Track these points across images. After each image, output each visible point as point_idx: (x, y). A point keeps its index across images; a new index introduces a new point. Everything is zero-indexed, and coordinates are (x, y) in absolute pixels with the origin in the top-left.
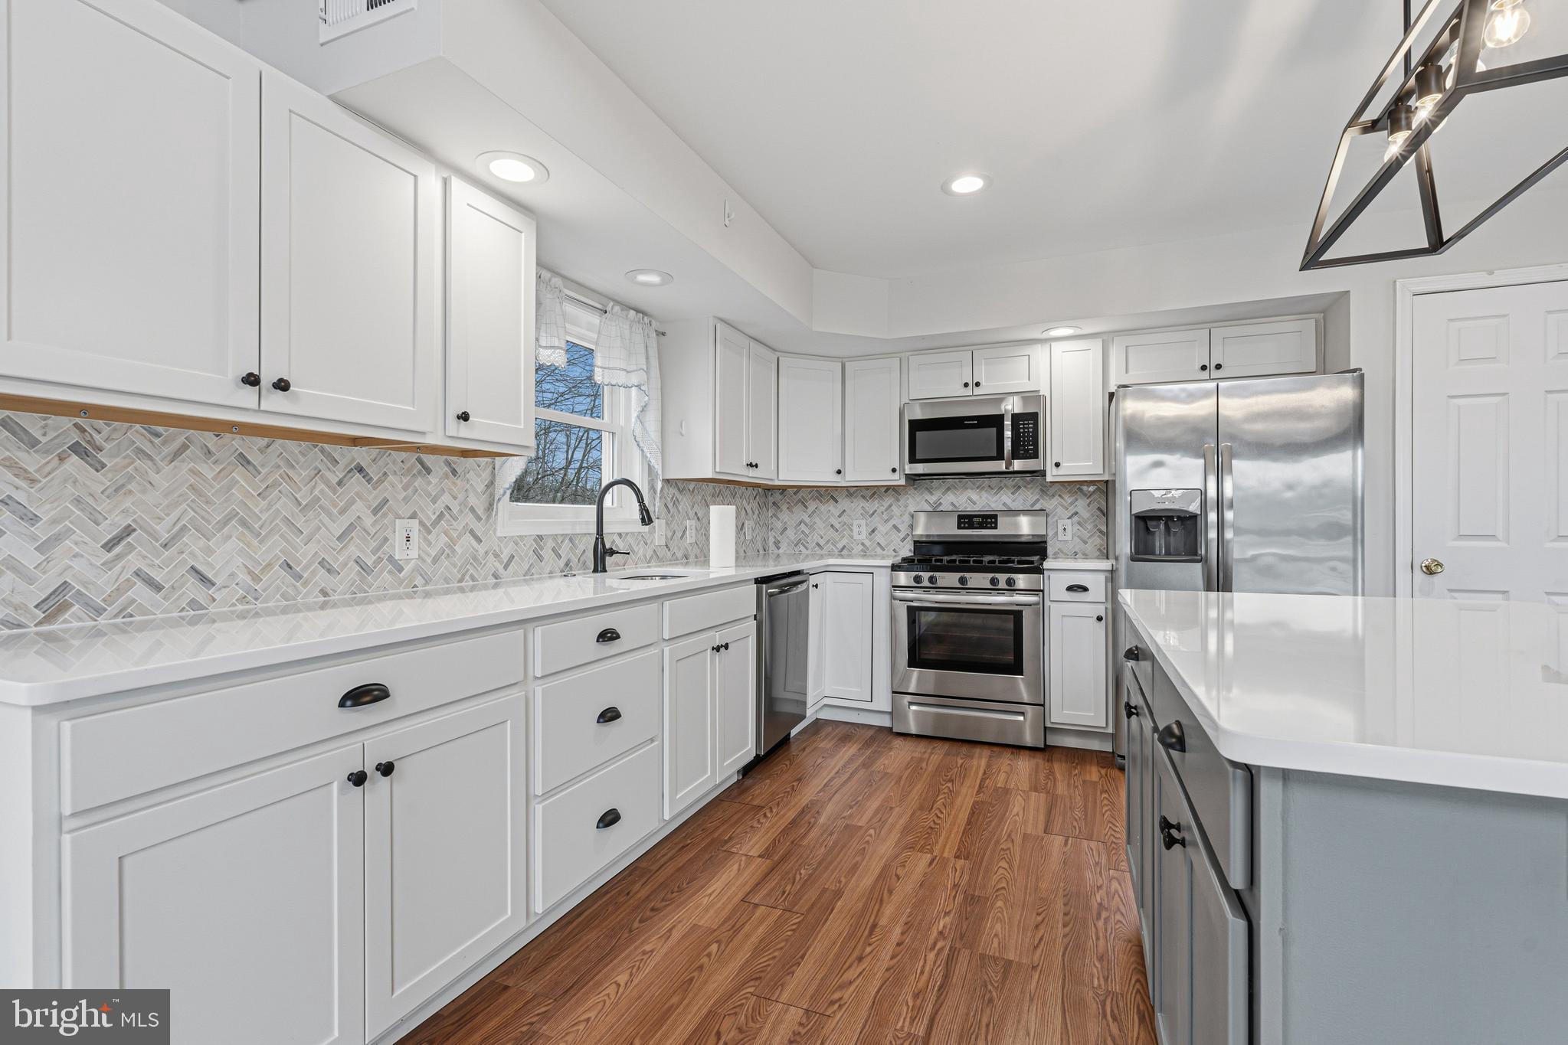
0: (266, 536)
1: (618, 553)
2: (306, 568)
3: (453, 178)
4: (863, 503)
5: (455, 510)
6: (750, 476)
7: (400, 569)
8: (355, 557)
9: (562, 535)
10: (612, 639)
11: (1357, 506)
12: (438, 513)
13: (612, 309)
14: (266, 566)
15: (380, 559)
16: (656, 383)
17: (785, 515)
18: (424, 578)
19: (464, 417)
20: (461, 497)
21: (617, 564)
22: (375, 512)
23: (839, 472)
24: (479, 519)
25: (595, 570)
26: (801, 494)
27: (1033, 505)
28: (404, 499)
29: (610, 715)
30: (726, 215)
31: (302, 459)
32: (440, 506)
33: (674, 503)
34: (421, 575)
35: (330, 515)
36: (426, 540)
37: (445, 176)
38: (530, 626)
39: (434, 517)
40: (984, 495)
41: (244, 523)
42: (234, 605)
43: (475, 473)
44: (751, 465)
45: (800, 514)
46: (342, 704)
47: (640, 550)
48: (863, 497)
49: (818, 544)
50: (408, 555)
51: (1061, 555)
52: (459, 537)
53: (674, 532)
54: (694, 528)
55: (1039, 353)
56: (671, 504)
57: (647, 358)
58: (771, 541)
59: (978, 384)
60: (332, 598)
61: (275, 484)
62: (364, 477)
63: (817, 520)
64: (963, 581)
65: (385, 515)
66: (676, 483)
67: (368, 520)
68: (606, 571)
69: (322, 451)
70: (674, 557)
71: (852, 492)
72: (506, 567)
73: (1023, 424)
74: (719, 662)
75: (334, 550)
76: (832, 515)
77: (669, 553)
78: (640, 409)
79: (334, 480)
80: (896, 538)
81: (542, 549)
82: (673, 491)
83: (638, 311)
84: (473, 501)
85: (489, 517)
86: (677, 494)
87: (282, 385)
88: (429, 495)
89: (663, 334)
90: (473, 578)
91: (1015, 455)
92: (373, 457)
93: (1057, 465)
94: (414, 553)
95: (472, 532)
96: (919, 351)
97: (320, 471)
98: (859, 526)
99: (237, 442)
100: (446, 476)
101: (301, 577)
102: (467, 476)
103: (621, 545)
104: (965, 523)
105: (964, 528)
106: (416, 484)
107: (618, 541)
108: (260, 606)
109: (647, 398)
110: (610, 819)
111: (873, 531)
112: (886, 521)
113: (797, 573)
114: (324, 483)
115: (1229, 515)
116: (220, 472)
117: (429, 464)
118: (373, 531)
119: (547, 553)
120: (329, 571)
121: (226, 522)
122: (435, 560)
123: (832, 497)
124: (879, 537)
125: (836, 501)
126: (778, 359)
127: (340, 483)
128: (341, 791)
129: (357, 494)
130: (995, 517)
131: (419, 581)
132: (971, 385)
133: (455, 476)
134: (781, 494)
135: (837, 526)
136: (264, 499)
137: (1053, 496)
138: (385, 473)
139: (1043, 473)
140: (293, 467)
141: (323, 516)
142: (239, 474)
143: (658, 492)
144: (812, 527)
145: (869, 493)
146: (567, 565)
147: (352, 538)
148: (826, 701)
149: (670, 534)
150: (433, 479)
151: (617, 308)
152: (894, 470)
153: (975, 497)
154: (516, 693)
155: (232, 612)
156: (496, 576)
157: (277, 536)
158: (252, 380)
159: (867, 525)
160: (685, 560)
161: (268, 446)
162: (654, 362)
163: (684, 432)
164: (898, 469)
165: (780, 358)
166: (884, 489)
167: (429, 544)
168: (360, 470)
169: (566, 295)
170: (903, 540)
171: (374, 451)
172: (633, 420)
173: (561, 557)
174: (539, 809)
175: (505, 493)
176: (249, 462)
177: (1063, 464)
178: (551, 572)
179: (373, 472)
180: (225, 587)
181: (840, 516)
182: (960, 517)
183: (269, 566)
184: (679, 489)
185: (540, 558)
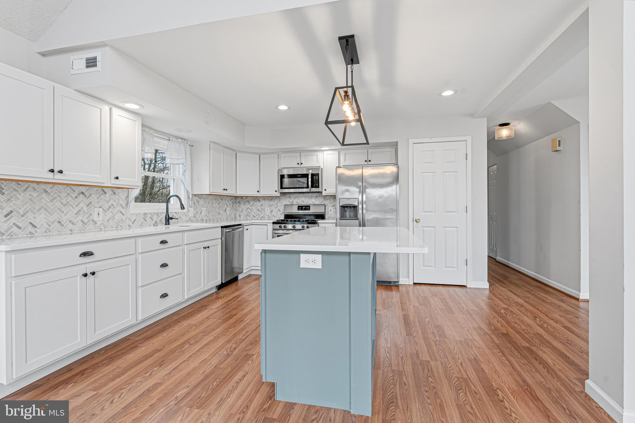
0: (53, 213)
1: (174, 219)
2: (65, 223)
3: (113, 108)
4: (268, 202)
5: (115, 205)
6: (225, 193)
7: (96, 224)
8: (81, 219)
9: (154, 213)
10: (165, 243)
11: (397, 203)
12: (109, 206)
13: (172, 139)
14: (52, 222)
15: (89, 221)
16: (189, 162)
17: (242, 206)
18: (104, 226)
19: (117, 178)
20: (117, 201)
21: (175, 223)
22: (87, 206)
23: (258, 191)
24: (123, 208)
25: (166, 224)
26: (248, 199)
27: (321, 203)
28: (97, 202)
29: (164, 265)
30: (208, 113)
31: (64, 190)
32: (109, 204)
33: (197, 202)
34: (103, 225)
35: (73, 207)
36: (105, 214)
37: (111, 107)
38: (137, 238)
39: (107, 207)
40: (307, 199)
41: (46, 210)
42: (42, 233)
43: (122, 195)
44: (224, 189)
45: (248, 206)
46: (80, 256)
47: (184, 218)
48: (268, 200)
49: (254, 216)
50: (99, 219)
51: (330, 218)
52: (116, 214)
53: (197, 212)
54: (205, 210)
55: (320, 154)
56: (196, 203)
57: (186, 154)
58: (238, 215)
59: (302, 164)
60: (74, 232)
61: (55, 198)
62: (84, 195)
63: (253, 207)
64: (294, 227)
65: (91, 207)
66: (198, 196)
67: (85, 209)
68: (169, 225)
69: (70, 188)
70: (197, 220)
71: (265, 198)
72: (133, 223)
73: (315, 177)
74: (206, 252)
75: (74, 217)
76: (258, 206)
77: (195, 219)
78: (183, 171)
79: (74, 196)
80: (279, 213)
81: (146, 217)
82: (196, 198)
83: (182, 139)
84: (121, 202)
85: (127, 207)
86: (199, 199)
87: (61, 172)
88: (106, 201)
89: (192, 146)
90: (121, 227)
91: (312, 187)
92: (87, 189)
93: (325, 190)
94: (101, 218)
95: (121, 212)
96: (284, 152)
97: (69, 194)
98: (267, 210)
99: (43, 186)
100: (112, 195)
101: (63, 225)
102: (119, 194)
103: (176, 216)
104: (300, 208)
105: (300, 210)
106: (101, 197)
107: (175, 215)
108: (51, 234)
109: (186, 168)
110: (164, 296)
111: (272, 211)
112: (276, 208)
113: (240, 225)
114: (71, 197)
115: (364, 206)
116: (38, 194)
117: (106, 191)
118: (87, 212)
119: (148, 219)
120: (72, 224)
121: (40, 209)
122: (108, 221)
123: (258, 200)
124: (273, 213)
125: (260, 201)
126: (236, 154)
127: (76, 197)
128: (80, 278)
129: (82, 201)
130: (309, 206)
131: (102, 227)
132: (300, 164)
133: (115, 195)
134: (241, 199)
135: (260, 210)
136: (52, 202)
137: (328, 200)
138: (91, 194)
139: (321, 192)
140: (61, 193)
141: (71, 207)
142: (44, 195)
143: (190, 198)
144: (251, 210)
145: (270, 198)
146: (156, 222)
147: (80, 214)
148: (253, 268)
149: (195, 213)
150: (107, 195)
151: (174, 139)
152: (276, 191)
153: (304, 200)
154: (133, 257)
155: (42, 236)
156: (129, 226)
157: (56, 213)
158: (52, 171)
159: (270, 209)
160: (202, 221)
161: (53, 187)
162: (188, 156)
163: (199, 179)
164: (277, 190)
165: (237, 153)
166: (275, 197)
167: (106, 216)
168: (83, 193)
169: (155, 136)
170: (282, 214)
171: (87, 187)
172: (181, 175)
173: (153, 220)
174: (140, 290)
175: (132, 200)
176: (47, 192)
177: (327, 190)
178: (150, 225)
179: (87, 194)
180: (40, 228)
181: (261, 206)
182: (299, 206)
183: (54, 222)
184: (199, 197)
185: (146, 220)
